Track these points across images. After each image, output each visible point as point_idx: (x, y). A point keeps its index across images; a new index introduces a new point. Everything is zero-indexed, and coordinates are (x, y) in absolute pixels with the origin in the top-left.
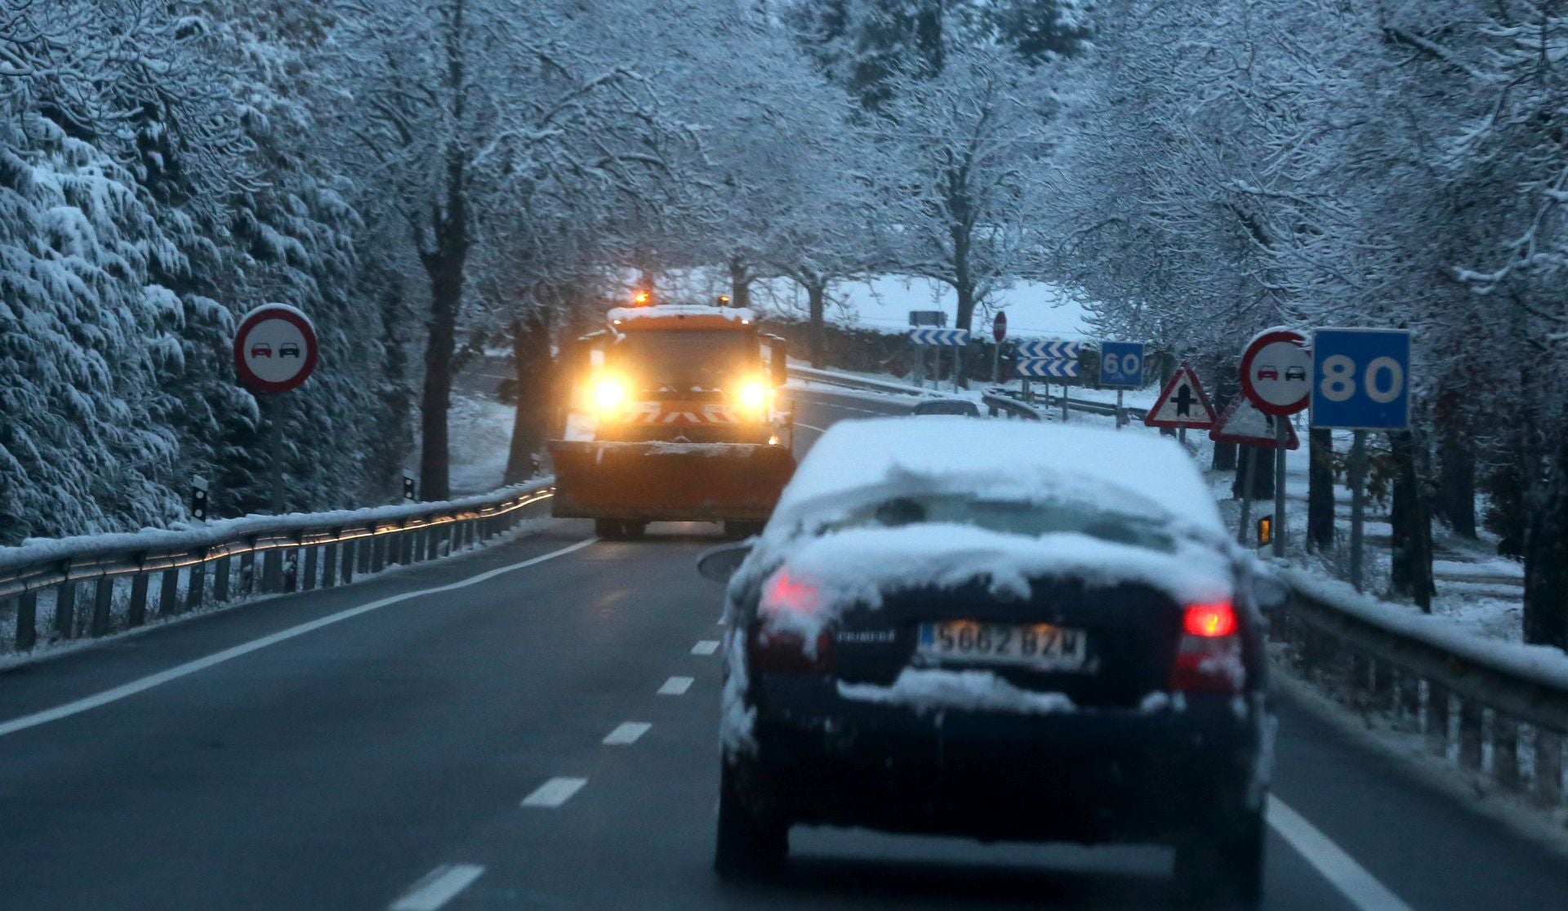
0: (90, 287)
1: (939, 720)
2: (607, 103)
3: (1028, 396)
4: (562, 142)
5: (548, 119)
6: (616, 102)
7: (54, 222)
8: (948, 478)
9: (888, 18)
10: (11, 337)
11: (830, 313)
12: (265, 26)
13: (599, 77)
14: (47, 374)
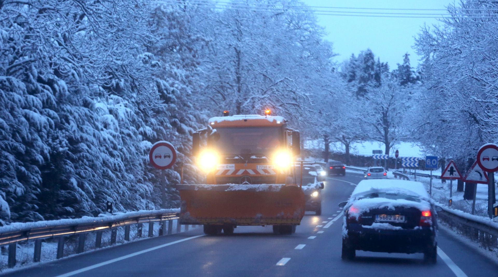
0: (115, 139)
1: (379, 231)
2: (282, 87)
3: (405, 172)
4: (270, 99)
5: (265, 93)
6: (285, 87)
7: (105, 120)
8: (381, 190)
9: (367, 75)
10: (83, 154)
11: (351, 151)
12: (179, 65)
13: (280, 80)
14: (98, 166)
